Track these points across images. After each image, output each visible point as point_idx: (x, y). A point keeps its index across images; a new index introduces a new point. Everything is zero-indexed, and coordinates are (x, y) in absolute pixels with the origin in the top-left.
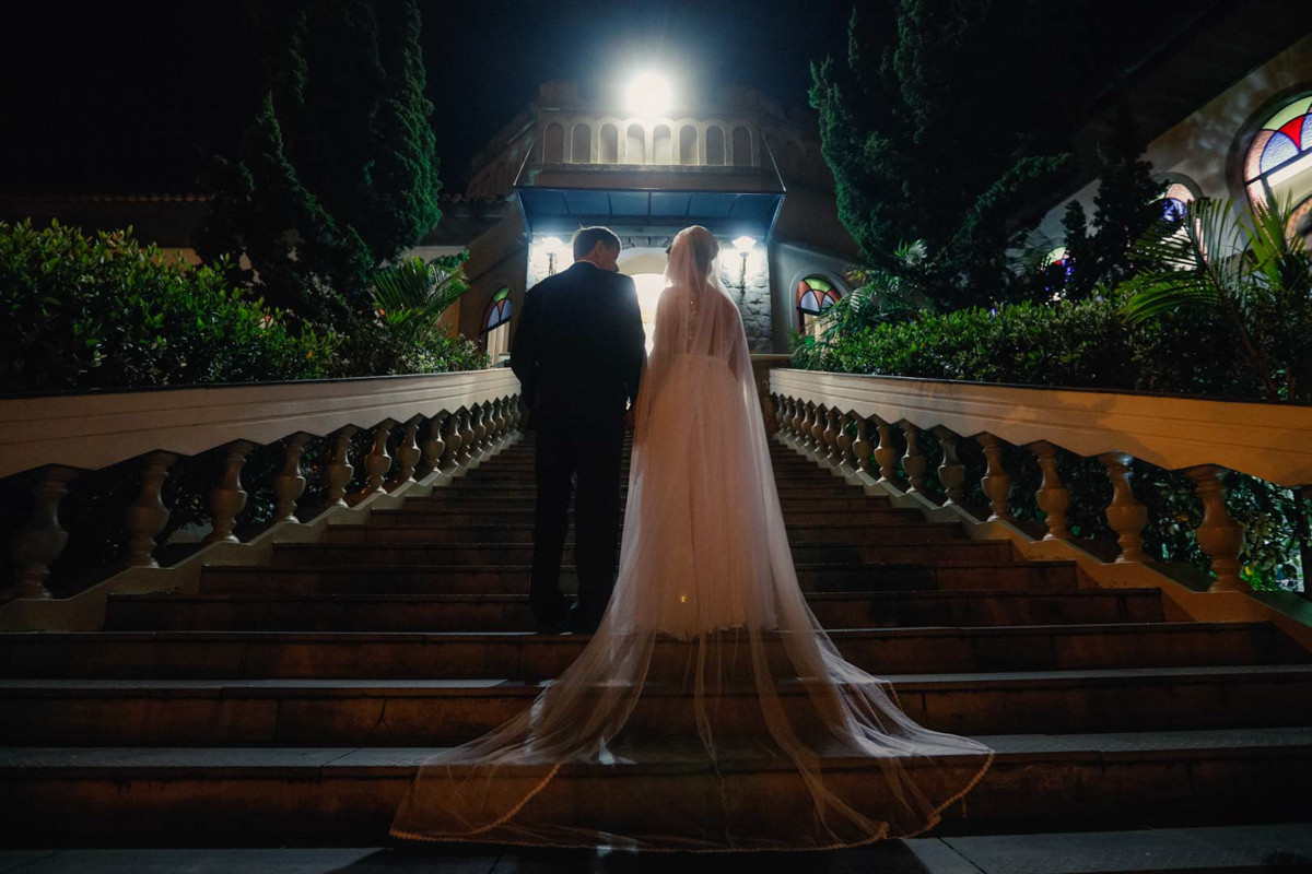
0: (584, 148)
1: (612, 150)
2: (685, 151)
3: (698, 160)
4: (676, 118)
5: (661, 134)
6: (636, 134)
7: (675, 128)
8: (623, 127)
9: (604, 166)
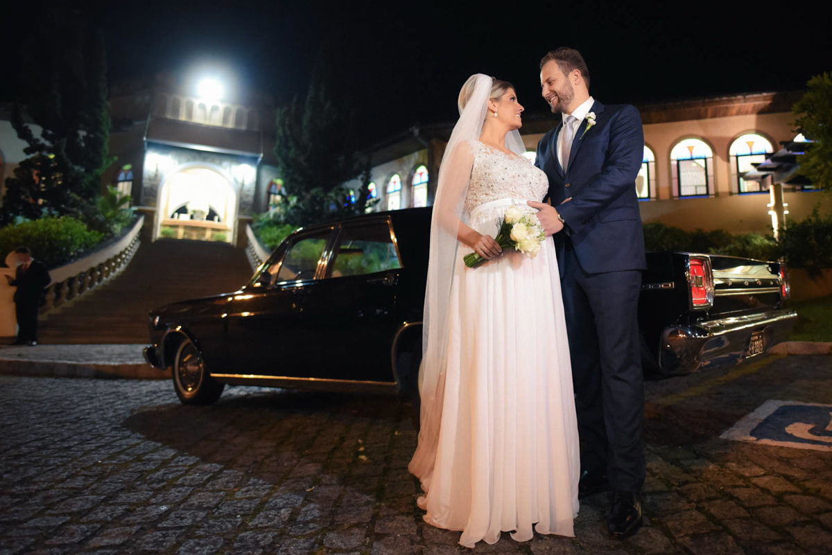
0: (176, 111)
1: (190, 114)
2: (225, 119)
3: (230, 125)
4: (222, 101)
5: (215, 109)
6: (203, 107)
7: (222, 107)
8: (196, 102)
9: (184, 122)
